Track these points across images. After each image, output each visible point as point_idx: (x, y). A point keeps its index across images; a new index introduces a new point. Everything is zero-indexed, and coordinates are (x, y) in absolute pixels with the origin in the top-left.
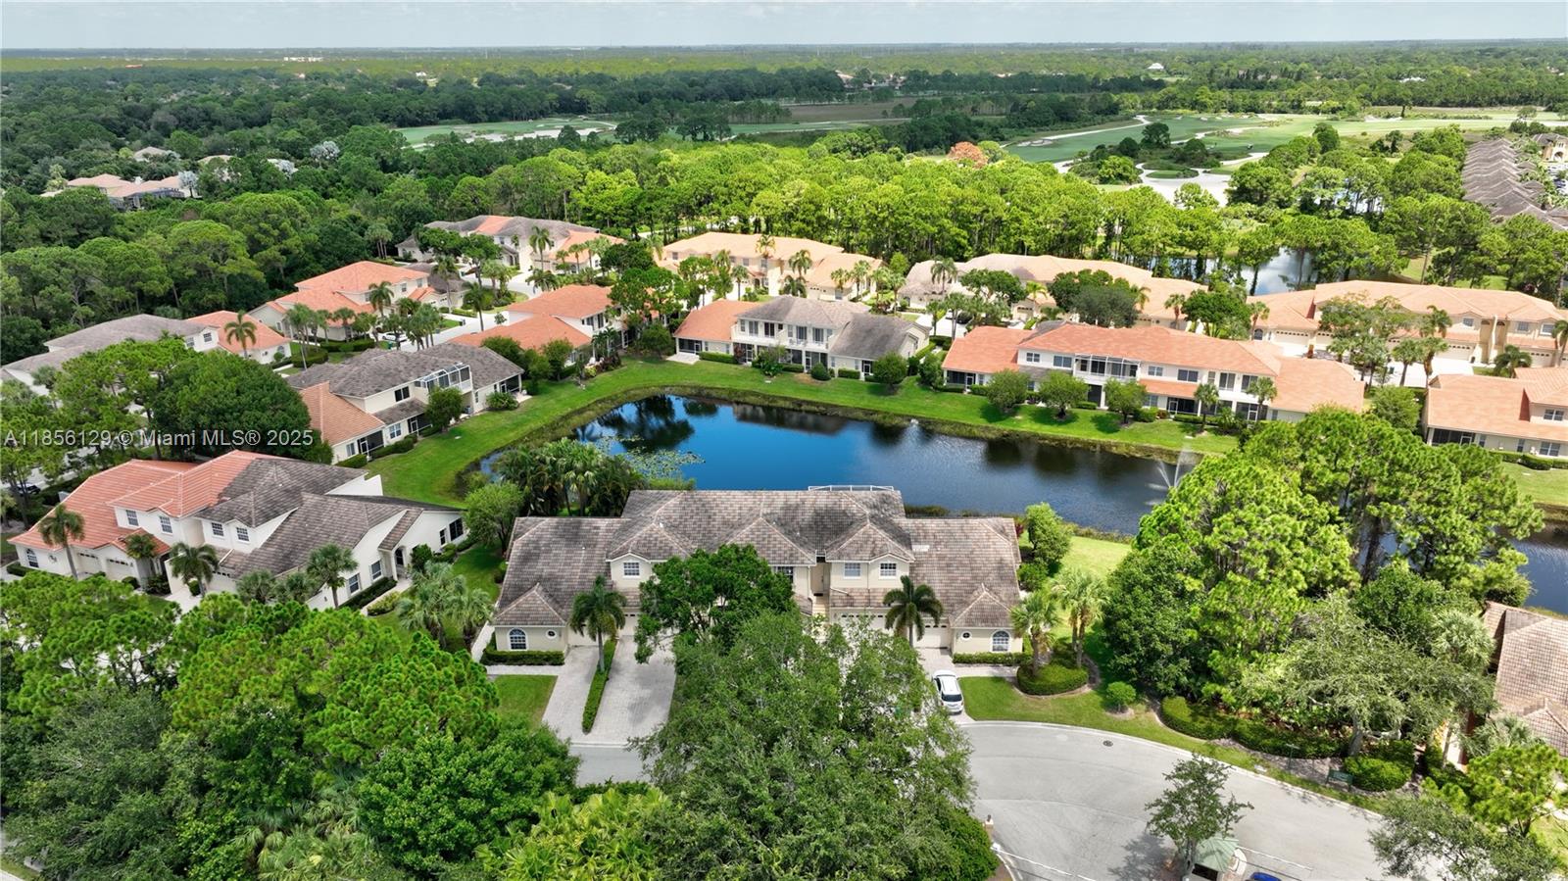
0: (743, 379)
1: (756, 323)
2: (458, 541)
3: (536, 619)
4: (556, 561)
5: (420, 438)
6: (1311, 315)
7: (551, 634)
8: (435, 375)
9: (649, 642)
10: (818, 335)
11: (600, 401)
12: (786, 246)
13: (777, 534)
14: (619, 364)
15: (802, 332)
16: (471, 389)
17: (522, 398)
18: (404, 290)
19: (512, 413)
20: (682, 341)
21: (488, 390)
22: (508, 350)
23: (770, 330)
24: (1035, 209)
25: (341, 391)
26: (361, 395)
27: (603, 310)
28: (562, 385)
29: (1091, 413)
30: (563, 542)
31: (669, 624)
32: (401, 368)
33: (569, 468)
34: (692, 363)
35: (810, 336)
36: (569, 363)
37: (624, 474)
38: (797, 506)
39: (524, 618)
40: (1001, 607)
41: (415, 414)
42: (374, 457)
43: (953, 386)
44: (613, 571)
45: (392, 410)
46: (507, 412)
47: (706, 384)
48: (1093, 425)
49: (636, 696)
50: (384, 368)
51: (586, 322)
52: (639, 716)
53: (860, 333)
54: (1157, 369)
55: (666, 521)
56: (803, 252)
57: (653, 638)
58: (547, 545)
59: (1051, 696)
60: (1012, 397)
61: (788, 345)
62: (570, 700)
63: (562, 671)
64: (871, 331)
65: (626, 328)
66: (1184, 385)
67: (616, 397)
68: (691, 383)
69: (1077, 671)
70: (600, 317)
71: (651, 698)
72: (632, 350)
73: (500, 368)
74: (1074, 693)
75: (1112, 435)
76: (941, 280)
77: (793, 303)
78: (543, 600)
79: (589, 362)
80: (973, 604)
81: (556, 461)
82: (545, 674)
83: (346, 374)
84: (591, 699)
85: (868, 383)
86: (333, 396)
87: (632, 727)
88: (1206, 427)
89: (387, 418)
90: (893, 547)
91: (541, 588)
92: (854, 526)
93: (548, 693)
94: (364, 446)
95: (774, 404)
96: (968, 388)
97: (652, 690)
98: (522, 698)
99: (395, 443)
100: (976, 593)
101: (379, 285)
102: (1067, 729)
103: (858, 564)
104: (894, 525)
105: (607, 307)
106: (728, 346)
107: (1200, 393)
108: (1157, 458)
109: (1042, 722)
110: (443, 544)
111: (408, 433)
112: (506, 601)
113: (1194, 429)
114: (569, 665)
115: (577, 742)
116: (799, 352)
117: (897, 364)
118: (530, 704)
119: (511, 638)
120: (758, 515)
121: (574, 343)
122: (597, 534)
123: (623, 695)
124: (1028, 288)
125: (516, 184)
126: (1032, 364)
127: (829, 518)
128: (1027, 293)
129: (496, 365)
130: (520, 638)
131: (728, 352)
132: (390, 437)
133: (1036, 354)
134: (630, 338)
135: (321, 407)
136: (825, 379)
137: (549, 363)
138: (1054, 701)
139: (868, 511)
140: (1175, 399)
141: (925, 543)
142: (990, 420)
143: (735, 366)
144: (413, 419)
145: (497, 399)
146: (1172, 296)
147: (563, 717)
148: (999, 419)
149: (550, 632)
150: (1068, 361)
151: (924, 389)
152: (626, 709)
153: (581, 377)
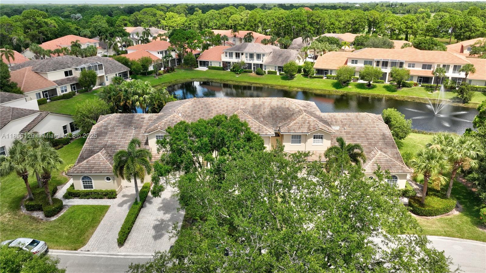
1: (232, 53)
2: (75, 133)
3: (98, 169)
4: (116, 136)
5: (77, 94)
6: (462, 51)
8: (85, 66)
9: (162, 181)
10: (259, 56)
11: (164, 83)
12: (243, 33)
13: (250, 119)
14: (174, 70)
15: (251, 56)
16: (104, 74)
17: (129, 81)
20: (200, 62)
21: (112, 76)
22: (124, 61)
23: (238, 55)
24: (341, 19)
25: (37, 70)
26: (46, 71)
27: (167, 48)
28: (148, 77)
29: (383, 85)
30: (122, 126)
32: (69, 62)
34: (205, 70)
35: (255, 57)
36: (151, 68)
39: (90, 169)
40: (391, 161)
41: (74, 82)
42: (52, 100)
43: (318, 76)
44: (150, 141)
45: (63, 80)
47: (211, 78)
48: (384, 89)
49: (159, 219)
50: (60, 62)
51: (159, 53)
52: (160, 233)
53: (276, 56)
54: (412, 65)
55: (183, 113)
56: (250, 33)
57: (164, 178)
58: (113, 127)
59: (435, 217)
60: (346, 78)
61: (246, 61)
62: (115, 221)
63: (114, 203)
64: (280, 55)
65: (177, 57)
66: (425, 71)
67: (172, 82)
68: (204, 78)
69: (448, 200)
70: (166, 52)
71: (169, 221)
72: (179, 66)
73: (119, 68)
74: (448, 215)
75: (393, 93)
76: (306, 43)
77: (247, 45)
78: (104, 158)
79: (160, 69)
80: (374, 159)
81: (127, 90)
82: (102, 204)
83: (41, 63)
84: (126, 221)
85: (281, 76)
86: (33, 72)
87: (153, 241)
88: (437, 89)
89: (60, 83)
90: (321, 125)
91: (104, 151)
92: (295, 115)
93: (101, 217)
94: (46, 95)
95: (240, 84)
96: (325, 76)
97: (171, 214)
98: (83, 221)
99: (63, 95)
100: (373, 153)
101: (75, 42)
102: (458, 241)
103: (300, 136)
104: (317, 115)
105: (169, 47)
106: (220, 63)
107: (433, 73)
108: (418, 101)
109: (438, 235)
110: (65, 134)
111: (71, 91)
112: (82, 159)
113: (431, 90)
114: (119, 199)
115: (111, 253)
116: (250, 64)
117: (294, 65)
118: (86, 225)
119: (83, 182)
120: (238, 109)
121: (153, 59)
122: (143, 121)
123: (151, 218)
124: (343, 44)
125: (140, 17)
126: (354, 65)
127: (280, 111)
128: (343, 46)
129: (117, 66)
130: (88, 181)
131: (220, 65)
132: (61, 92)
133: (356, 61)
134: (179, 62)
135: (25, 76)
136: (262, 75)
137: (141, 67)
138: (439, 221)
139: (302, 108)
140: (421, 77)
141: (337, 125)
142: (337, 88)
143: (223, 71)
144: (74, 85)
145: (116, 80)
146: (404, 44)
147: (107, 234)
148: (341, 88)
149: (107, 178)
150: (371, 63)
151: (306, 77)
152: (151, 228)
153: (156, 74)
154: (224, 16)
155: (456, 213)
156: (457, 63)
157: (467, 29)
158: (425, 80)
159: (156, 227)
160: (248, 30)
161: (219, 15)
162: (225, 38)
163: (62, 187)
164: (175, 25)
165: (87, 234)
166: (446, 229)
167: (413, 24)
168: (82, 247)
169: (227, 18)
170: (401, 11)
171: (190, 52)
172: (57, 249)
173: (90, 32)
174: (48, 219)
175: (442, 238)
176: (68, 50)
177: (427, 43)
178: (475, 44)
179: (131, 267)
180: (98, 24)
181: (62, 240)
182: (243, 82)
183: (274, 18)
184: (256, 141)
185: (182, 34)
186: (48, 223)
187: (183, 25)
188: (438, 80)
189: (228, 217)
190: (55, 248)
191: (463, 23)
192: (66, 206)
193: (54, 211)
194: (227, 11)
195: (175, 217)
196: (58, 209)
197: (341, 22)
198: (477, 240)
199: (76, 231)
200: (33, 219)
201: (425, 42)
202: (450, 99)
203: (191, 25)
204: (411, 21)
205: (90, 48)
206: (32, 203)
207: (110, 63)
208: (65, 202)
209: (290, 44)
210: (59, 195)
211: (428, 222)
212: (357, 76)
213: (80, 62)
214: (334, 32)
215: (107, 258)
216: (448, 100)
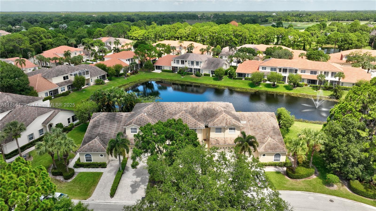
0: (175, 77)
1: (179, 60)
2: (75, 123)
3: (95, 150)
4: (105, 128)
5: (71, 92)
6: (341, 59)
7: (102, 155)
8: (77, 72)
9: (138, 159)
10: (197, 63)
11: (131, 83)
12: (186, 44)
13: (190, 117)
14: (137, 73)
15: (192, 63)
16: (89, 77)
17: (106, 81)
18: (76, 54)
19: (103, 85)
20: (156, 66)
21: (95, 78)
22: (103, 67)
23: (183, 62)
24: (257, 33)
25: (45, 76)
26: (51, 77)
27: (133, 57)
28: (119, 78)
29: (284, 85)
30: (109, 121)
31: (146, 152)
32: (66, 70)
33: (115, 97)
34: (159, 72)
35: (195, 64)
36: (122, 72)
37: (134, 99)
38: (196, 107)
39: (90, 149)
40: (277, 144)
41: (70, 84)
42: (55, 97)
43: (239, 78)
44: (127, 131)
45: (62, 83)
46: (101, 85)
47: (164, 78)
48: (284, 88)
49: (134, 181)
50: (60, 70)
51: (127, 60)
52: (135, 189)
53: (210, 63)
54: (303, 71)
55: (147, 113)
56: (192, 44)
57: (139, 158)
58: (103, 122)
59: (301, 179)
60: (258, 81)
61: (188, 67)
62: (107, 182)
63: (105, 171)
64: (213, 63)
65: (140, 63)
66: (312, 76)
67: (136, 81)
68: (159, 78)
69: (310, 169)
70: (132, 59)
71: (140, 182)
72: (141, 69)
73: (100, 72)
74: (310, 178)
75: (291, 91)
76: (232, 51)
77: (190, 55)
78: (99, 142)
79: (128, 72)
80: (266, 143)
81: (110, 94)
82: (98, 172)
83: (47, 71)
84: (115, 183)
85: (213, 77)
86: (42, 78)
87: (131, 194)
88: (320, 88)
89: (60, 85)
90: (234, 121)
91: (99, 138)
92: (218, 114)
93: (99, 179)
94: (51, 93)
95: (184, 83)
96: (244, 78)
97: (141, 178)
98: (87, 182)
99: (63, 93)
100: (266, 139)
101: (67, 51)
102: (312, 194)
103: (221, 128)
104: (232, 114)
105: (134, 56)
106: (170, 67)
107: (318, 78)
108: (306, 97)
109: (301, 191)
110: (69, 123)
111: (67, 90)
112: (85, 143)
113: (316, 89)
114: (108, 168)
115: (107, 202)
116: (192, 69)
117: (222, 71)
118: (90, 185)
119: (86, 157)
120: (182, 110)
121: (124, 66)
122: (122, 118)
123: (129, 180)
124: (258, 53)
125: (111, 30)
126: (264, 70)
127: (209, 111)
128: (257, 54)
129: (99, 71)
130: (89, 157)
131: (170, 69)
132: (61, 91)
133: (265, 68)
134: (141, 66)
135: (37, 81)
136: (200, 77)
137: (115, 71)
138: (303, 182)
139: (223, 109)
140: (310, 80)
141: (244, 120)
142: (252, 87)
143: (172, 73)
144: (69, 86)
145: (98, 81)
146: (301, 53)
147: (103, 190)
148: (255, 87)
149: (101, 155)
150: (275, 69)
151: (230, 79)
152: (129, 186)
153: (125, 76)
154: (173, 30)
155: (314, 177)
156: (334, 70)
157: (346, 42)
158: (313, 82)
159: (132, 186)
160: (190, 40)
161: (169, 29)
162: (174, 48)
163: (72, 161)
164: (137, 35)
165: (91, 190)
166: (306, 187)
167: (308, 38)
168: (89, 198)
169: (175, 32)
170: (306, 20)
171: (149, 60)
172: (75, 199)
173: (75, 41)
174: (66, 181)
175: (303, 193)
176: (63, 59)
177: (315, 54)
178: (349, 55)
179: (124, 208)
180: (81, 35)
181: (76, 194)
182: (186, 82)
183: (209, 32)
184: (192, 135)
185: (143, 47)
186: (67, 183)
187: (143, 35)
188: (321, 82)
189: (176, 181)
190: (73, 198)
191: (343, 38)
192: (76, 173)
193: (70, 176)
194: (175, 27)
195: (143, 179)
196: (72, 174)
197: (258, 35)
198: (323, 194)
199: (84, 188)
200: (57, 180)
201: (314, 54)
202: (328, 96)
203: (149, 36)
204: (307, 36)
205: (79, 57)
206: (56, 171)
207: (94, 69)
208: (76, 170)
209: (220, 52)
210: (70, 165)
211: (296, 183)
212: (266, 78)
213: (73, 70)
214: (252, 43)
215: (105, 204)
216: (327, 97)
